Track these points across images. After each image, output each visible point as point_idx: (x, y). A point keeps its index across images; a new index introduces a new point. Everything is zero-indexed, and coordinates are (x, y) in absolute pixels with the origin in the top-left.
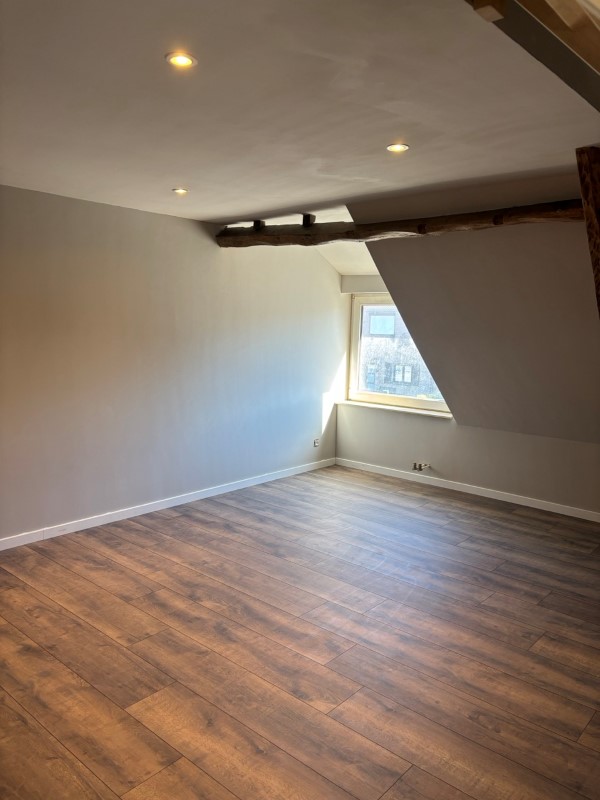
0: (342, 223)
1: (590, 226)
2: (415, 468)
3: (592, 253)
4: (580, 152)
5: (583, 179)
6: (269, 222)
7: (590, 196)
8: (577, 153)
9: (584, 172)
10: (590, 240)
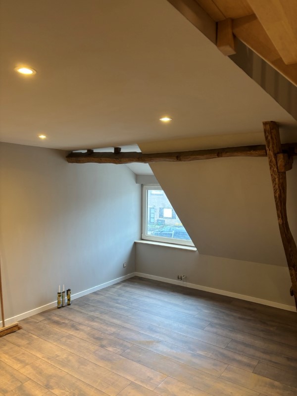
0: (136, 152)
1: (270, 162)
2: (178, 278)
3: (272, 175)
4: (265, 124)
5: (266, 138)
6: (95, 151)
7: (271, 146)
8: (263, 124)
9: (267, 134)
10: (271, 168)
